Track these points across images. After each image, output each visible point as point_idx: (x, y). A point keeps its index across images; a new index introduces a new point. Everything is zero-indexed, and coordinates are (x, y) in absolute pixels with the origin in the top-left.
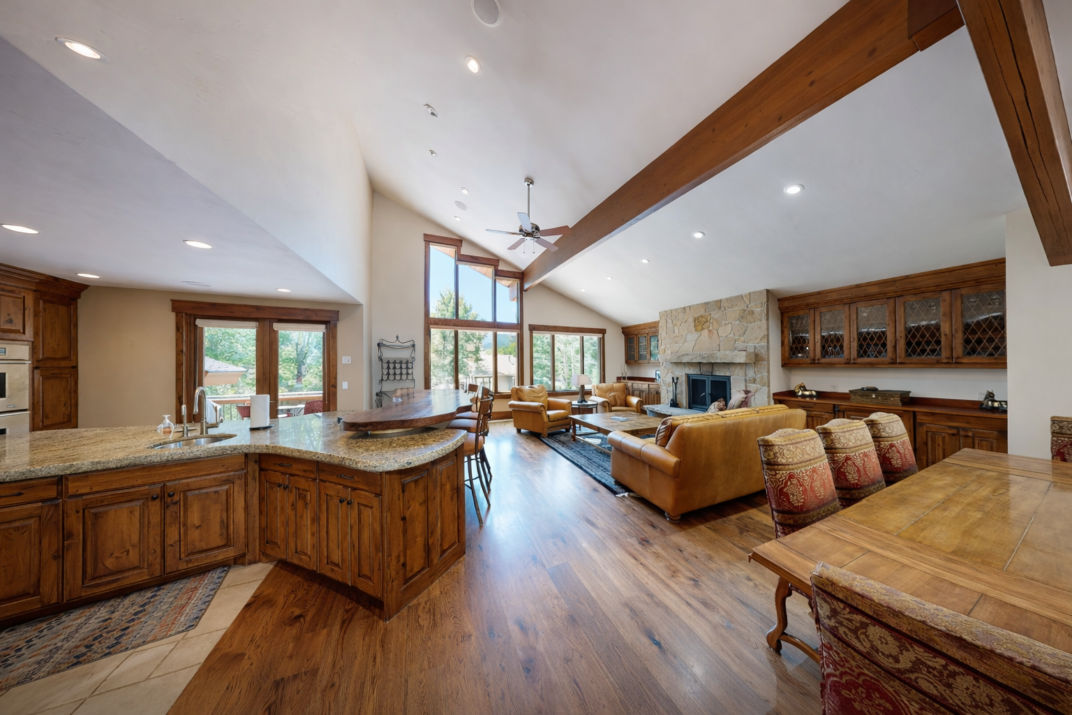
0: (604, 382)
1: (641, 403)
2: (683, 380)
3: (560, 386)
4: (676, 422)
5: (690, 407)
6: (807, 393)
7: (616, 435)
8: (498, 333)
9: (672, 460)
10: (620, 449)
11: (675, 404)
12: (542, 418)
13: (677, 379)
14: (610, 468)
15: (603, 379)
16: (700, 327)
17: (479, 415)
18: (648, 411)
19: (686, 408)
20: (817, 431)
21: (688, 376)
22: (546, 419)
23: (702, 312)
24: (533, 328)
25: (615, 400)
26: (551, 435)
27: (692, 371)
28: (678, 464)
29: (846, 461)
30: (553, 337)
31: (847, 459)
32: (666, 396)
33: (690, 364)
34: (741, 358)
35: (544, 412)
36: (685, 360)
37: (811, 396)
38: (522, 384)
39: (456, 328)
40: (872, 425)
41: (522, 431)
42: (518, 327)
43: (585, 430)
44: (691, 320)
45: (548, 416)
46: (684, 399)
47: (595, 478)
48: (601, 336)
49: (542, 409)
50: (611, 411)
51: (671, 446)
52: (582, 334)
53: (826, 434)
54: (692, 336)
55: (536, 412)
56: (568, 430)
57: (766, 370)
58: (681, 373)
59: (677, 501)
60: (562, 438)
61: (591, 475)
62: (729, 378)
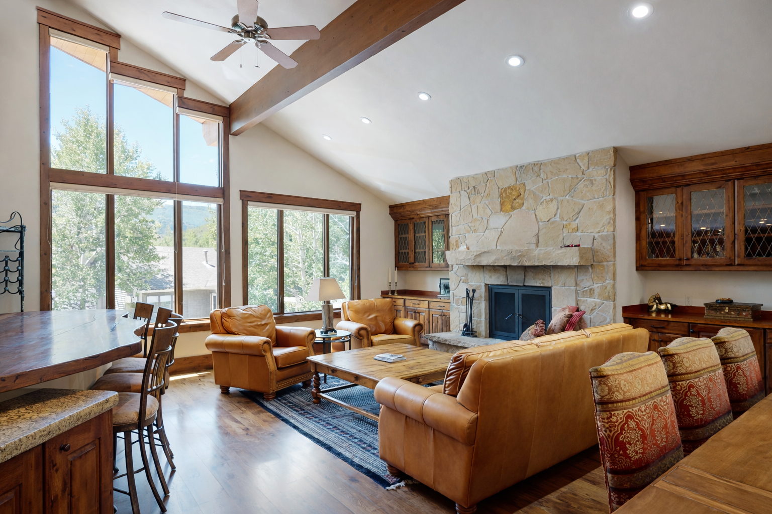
0: (359, 298)
1: (418, 328)
2: (482, 292)
3: (293, 304)
4: (472, 358)
5: (492, 334)
6: (663, 307)
7: (388, 385)
8: (185, 203)
9: (465, 417)
10: (395, 408)
11: (469, 331)
12: (265, 364)
13: (474, 291)
14: (377, 444)
15: (356, 292)
16: (508, 207)
17: (148, 364)
18: (430, 343)
19: (486, 337)
20: (659, 353)
21: (490, 288)
22: (272, 366)
23: (511, 181)
24: (248, 197)
25: (377, 325)
26: (279, 395)
27: (496, 280)
28: (475, 422)
29: (689, 390)
30: (281, 214)
31: (691, 386)
32: (458, 319)
33: (494, 268)
34: (571, 258)
35: (268, 355)
36: (485, 261)
37: (666, 311)
38: (228, 304)
39: (110, 191)
40: (720, 344)
41: (232, 389)
42: (222, 193)
43: (334, 382)
44: (496, 194)
45: (276, 358)
46: (481, 323)
47: (352, 463)
48: (354, 214)
49: (266, 346)
50: (372, 344)
51: (464, 397)
52: (326, 211)
53: (667, 357)
54: (499, 221)
55: (255, 354)
56: (306, 384)
57: (610, 275)
58: (480, 282)
59: (471, 482)
60: (297, 398)
61: (345, 459)
62: (549, 289)
